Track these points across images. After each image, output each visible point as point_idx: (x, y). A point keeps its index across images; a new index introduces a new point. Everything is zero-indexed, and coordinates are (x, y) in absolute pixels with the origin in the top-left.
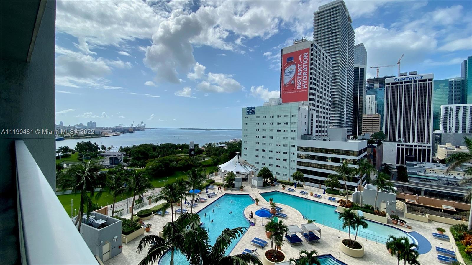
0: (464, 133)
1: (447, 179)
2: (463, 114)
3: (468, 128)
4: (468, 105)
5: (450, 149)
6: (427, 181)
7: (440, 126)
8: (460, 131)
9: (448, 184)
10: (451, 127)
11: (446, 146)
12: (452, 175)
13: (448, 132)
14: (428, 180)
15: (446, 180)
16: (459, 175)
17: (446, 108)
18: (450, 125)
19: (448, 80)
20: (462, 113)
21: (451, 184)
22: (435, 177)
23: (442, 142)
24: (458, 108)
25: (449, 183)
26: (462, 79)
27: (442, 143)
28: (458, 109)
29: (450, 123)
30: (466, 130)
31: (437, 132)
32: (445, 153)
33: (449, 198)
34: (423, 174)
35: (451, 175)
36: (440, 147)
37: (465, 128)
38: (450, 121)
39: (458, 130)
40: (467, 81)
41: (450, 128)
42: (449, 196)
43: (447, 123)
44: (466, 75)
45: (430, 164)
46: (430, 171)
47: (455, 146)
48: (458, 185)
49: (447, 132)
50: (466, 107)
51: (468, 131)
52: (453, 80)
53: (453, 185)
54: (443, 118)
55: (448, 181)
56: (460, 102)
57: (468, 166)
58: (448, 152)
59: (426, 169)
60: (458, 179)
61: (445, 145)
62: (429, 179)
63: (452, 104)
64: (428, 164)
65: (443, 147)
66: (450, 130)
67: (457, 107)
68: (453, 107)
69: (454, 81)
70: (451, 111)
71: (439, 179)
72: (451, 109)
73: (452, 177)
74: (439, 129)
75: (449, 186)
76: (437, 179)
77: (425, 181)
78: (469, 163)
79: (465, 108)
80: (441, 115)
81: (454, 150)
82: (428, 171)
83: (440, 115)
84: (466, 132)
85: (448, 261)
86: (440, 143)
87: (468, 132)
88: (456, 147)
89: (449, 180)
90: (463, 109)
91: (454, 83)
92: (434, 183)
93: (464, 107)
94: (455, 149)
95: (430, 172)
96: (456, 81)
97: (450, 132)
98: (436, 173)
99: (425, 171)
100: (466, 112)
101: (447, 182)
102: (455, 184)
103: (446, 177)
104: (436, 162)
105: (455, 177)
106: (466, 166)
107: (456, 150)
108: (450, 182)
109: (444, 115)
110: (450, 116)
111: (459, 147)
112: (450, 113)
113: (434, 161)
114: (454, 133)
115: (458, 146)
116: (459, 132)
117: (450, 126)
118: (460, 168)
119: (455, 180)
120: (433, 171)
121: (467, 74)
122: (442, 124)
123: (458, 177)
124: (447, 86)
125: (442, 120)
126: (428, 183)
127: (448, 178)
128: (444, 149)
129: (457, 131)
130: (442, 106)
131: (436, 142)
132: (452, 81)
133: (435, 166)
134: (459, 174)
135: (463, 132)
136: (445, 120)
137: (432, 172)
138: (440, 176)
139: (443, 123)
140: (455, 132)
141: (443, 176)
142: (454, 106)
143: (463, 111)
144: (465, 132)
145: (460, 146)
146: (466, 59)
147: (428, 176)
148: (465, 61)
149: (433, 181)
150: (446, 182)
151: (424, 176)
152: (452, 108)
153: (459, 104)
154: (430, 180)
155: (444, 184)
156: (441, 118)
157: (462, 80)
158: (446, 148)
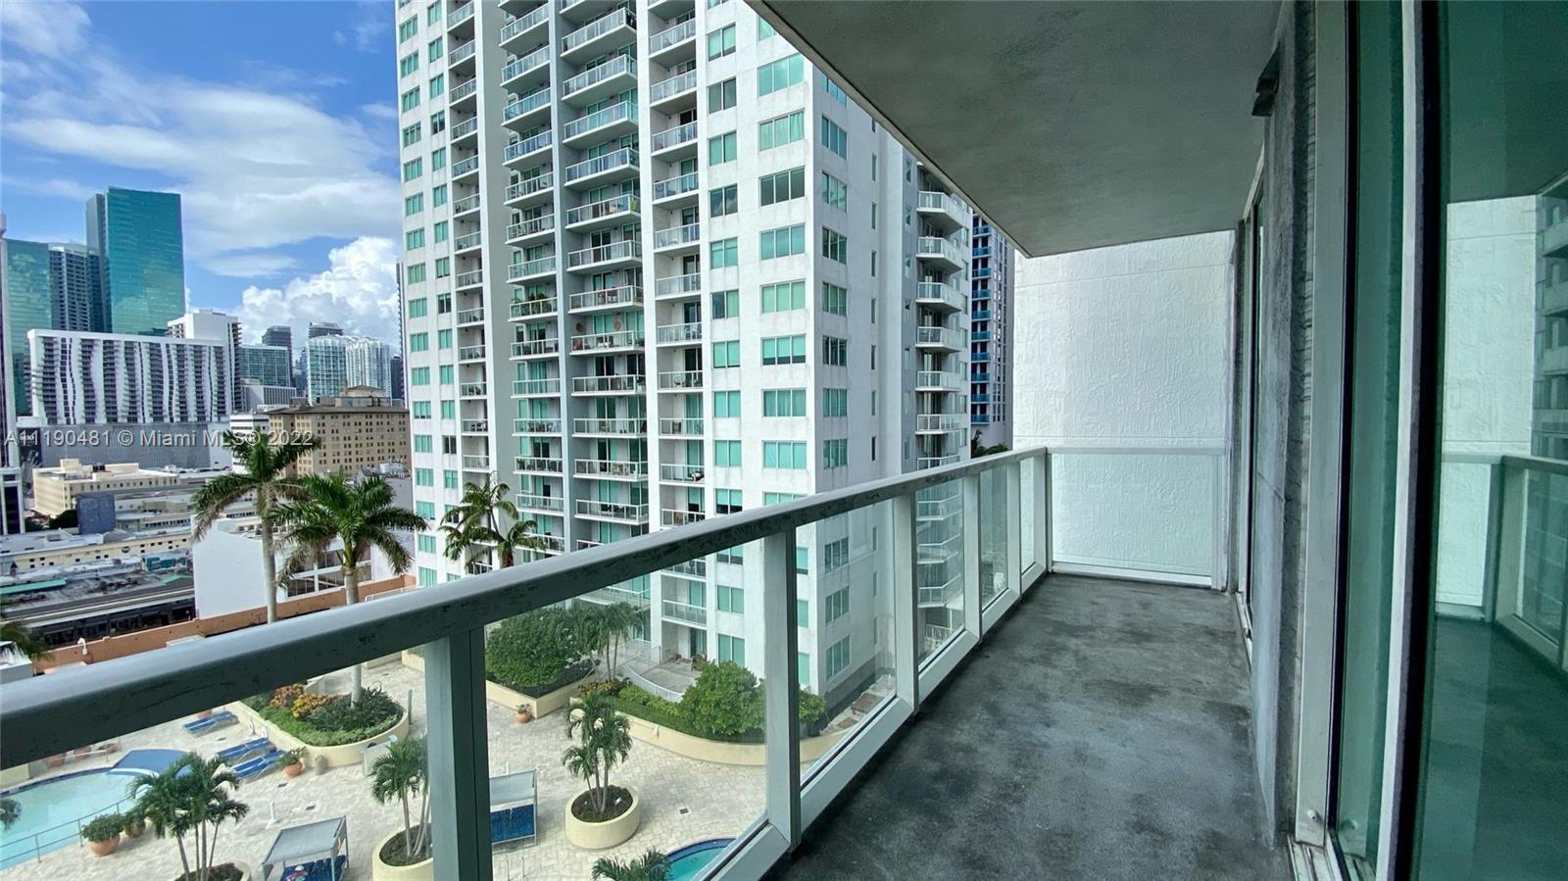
0: (115, 424)
1: (94, 575)
2: (105, 365)
3: (124, 409)
4: (119, 338)
5: (75, 477)
6: (31, 600)
7: (30, 403)
8: (101, 418)
9: (103, 588)
10: (70, 405)
11: (62, 470)
12: (106, 556)
13: (62, 421)
14: (35, 595)
15: (91, 579)
16: (126, 552)
17: (48, 343)
18: (66, 398)
19: (46, 245)
20: (101, 362)
21: (111, 585)
22: (55, 577)
23: (44, 456)
24: (87, 343)
25: (104, 583)
26: (91, 252)
27: (44, 462)
28: (88, 347)
29: (65, 392)
30: (120, 414)
31: (25, 422)
32: (63, 493)
33: (113, 630)
34: (11, 579)
35: (102, 558)
36: (43, 474)
37: (116, 408)
38: (64, 386)
39: (94, 413)
40: (108, 262)
41: (67, 409)
42: (114, 626)
43: (54, 391)
44: (102, 244)
45: (23, 539)
46: (32, 560)
47: (89, 468)
48: (135, 583)
49: (59, 422)
50: (111, 342)
51: (123, 416)
52: (61, 249)
53: (119, 585)
54: (41, 374)
55: (97, 579)
56: (88, 323)
57: (144, 519)
58: (71, 489)
59: (15, 559)
60: (128, 566)
61: (58, 465)
62: (36, 591)
63: (63, 328)
64: (14, 538)
65: (50, 474)
66: (67, 415)
67: (83, 340)
68: (71, 340)
69: (64, 255)
70: (64, 352)
71: (69, 582)
72: (64, 346)
73: (109, 563)
74: (31, 415)
75: (110, 593)
76: (62, 582)
77: (22, 601)
78: (145, 511)
79: (109, 346)
80: (34, 366)
81: (91, 478)
82: (23, 566)
83: (29, 363)
84: (119, 420)
85: (264, 766)
86: (39, 462)
87: (126, 421)
88: (96, 469)
89: (100, 574)
90: (104, 348)
91: (64, 260)
92: (56, 598)
93: (105, 342)
94: (94, 475)
95: (33, 566)
96: (71, 256)
97: (68, 422)
98: (52, 564)
99: (14, 566)
100: (113, 358)
101: (97, 582)
102: (124, 581)
103: (89, 567)
104: (39, 529)
105: (118, 562)
106: (138, 520)
107: (95, 477)
108: (108, 582)
109: (43, 363)
110: (63, 369)
111: (102, 468)
112: (64, 357)
113: (32, 527)
114: (81, 426)
115: (99, 464)
116: (96, 421)
117: (66, 403)
118: (125, 532)
119: (122, 571)
120: (42, 559)
121: (107, 240)
122: (38, 395)
123: (126, 559)
124: (44, 267)
125: (35, 383)
126: (37, 605)
127: (96, 571)
128: (56, 478)
129: (90, 418)
130: (31, 334)
131: (25, 460)
132: (60, 253)
133: (45, 540)
134: (126, 550)
135: (108, 420)
136: (49, 382)
137: (37, 563)
138: (71, 569)
139: (41, 392)
140: (84, 421)
141: (80, 568)
142: (75, 338)
143: (104, 354)
144: (115, 420)
145: (106, 466)
146: (104, 192)
147: (29, 582)
148: (100, 199)
149: (52, 593)
150: (93, 585)
151: (14, 585)
152: (68, 342)
153: (86, 330)
154: (40, 594)
155: (91, 592)
156: (33, 373)
157: (92, 257)
158: (64, 475)
